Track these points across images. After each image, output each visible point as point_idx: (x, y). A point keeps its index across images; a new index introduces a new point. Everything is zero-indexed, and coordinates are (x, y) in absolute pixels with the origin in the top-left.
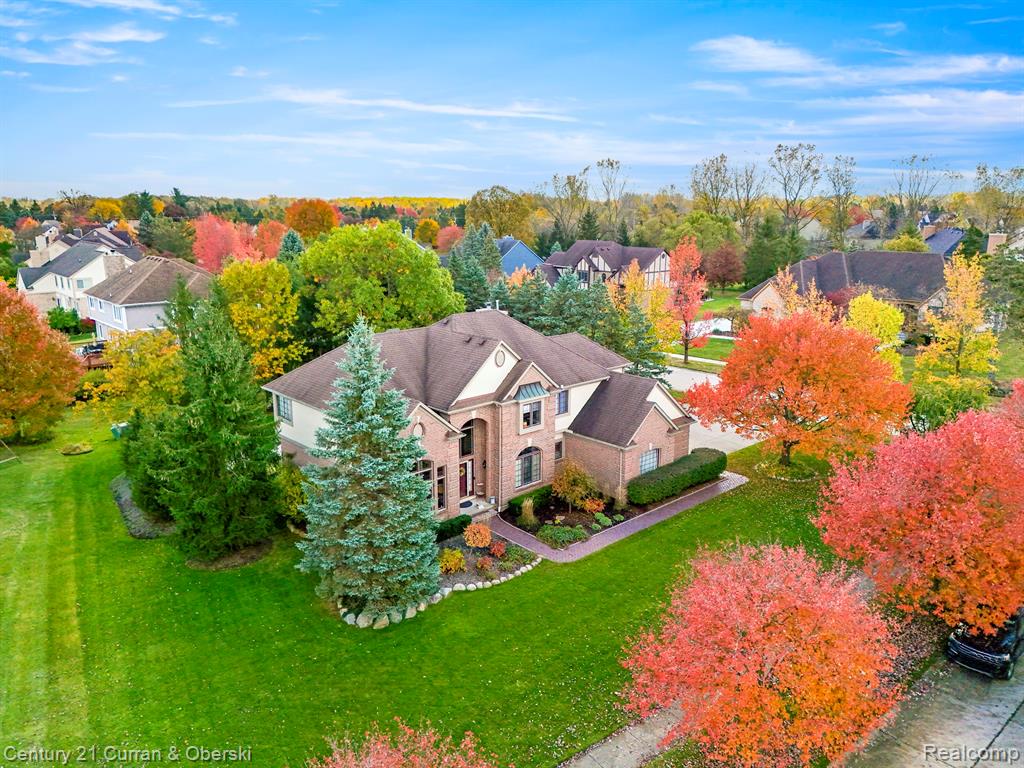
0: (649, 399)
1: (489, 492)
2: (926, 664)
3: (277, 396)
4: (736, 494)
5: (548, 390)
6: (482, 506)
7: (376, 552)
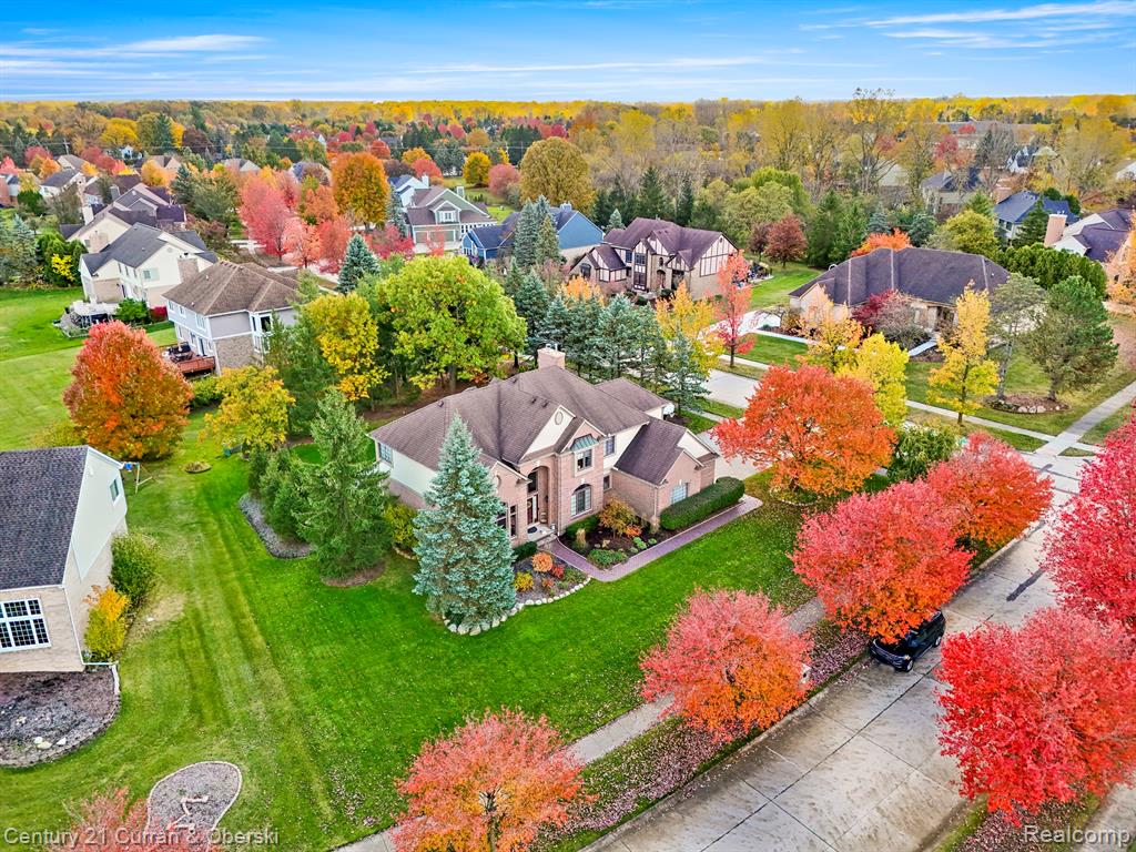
0: (679, 445)
1: (551, 520)
2: (854, 661)
3: (379, 445)
4: (749, 518)
5: (598, 440)
6: (545, 531)
7: (472, 584)
